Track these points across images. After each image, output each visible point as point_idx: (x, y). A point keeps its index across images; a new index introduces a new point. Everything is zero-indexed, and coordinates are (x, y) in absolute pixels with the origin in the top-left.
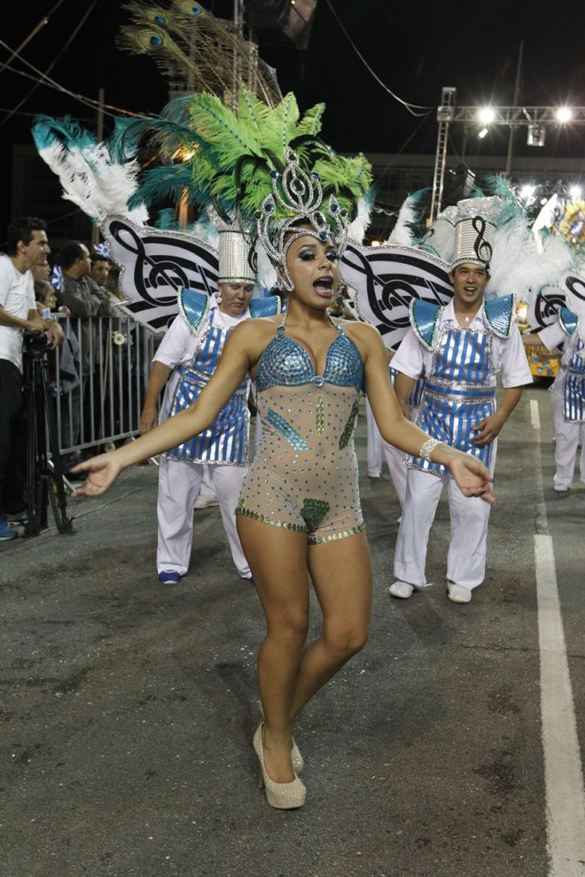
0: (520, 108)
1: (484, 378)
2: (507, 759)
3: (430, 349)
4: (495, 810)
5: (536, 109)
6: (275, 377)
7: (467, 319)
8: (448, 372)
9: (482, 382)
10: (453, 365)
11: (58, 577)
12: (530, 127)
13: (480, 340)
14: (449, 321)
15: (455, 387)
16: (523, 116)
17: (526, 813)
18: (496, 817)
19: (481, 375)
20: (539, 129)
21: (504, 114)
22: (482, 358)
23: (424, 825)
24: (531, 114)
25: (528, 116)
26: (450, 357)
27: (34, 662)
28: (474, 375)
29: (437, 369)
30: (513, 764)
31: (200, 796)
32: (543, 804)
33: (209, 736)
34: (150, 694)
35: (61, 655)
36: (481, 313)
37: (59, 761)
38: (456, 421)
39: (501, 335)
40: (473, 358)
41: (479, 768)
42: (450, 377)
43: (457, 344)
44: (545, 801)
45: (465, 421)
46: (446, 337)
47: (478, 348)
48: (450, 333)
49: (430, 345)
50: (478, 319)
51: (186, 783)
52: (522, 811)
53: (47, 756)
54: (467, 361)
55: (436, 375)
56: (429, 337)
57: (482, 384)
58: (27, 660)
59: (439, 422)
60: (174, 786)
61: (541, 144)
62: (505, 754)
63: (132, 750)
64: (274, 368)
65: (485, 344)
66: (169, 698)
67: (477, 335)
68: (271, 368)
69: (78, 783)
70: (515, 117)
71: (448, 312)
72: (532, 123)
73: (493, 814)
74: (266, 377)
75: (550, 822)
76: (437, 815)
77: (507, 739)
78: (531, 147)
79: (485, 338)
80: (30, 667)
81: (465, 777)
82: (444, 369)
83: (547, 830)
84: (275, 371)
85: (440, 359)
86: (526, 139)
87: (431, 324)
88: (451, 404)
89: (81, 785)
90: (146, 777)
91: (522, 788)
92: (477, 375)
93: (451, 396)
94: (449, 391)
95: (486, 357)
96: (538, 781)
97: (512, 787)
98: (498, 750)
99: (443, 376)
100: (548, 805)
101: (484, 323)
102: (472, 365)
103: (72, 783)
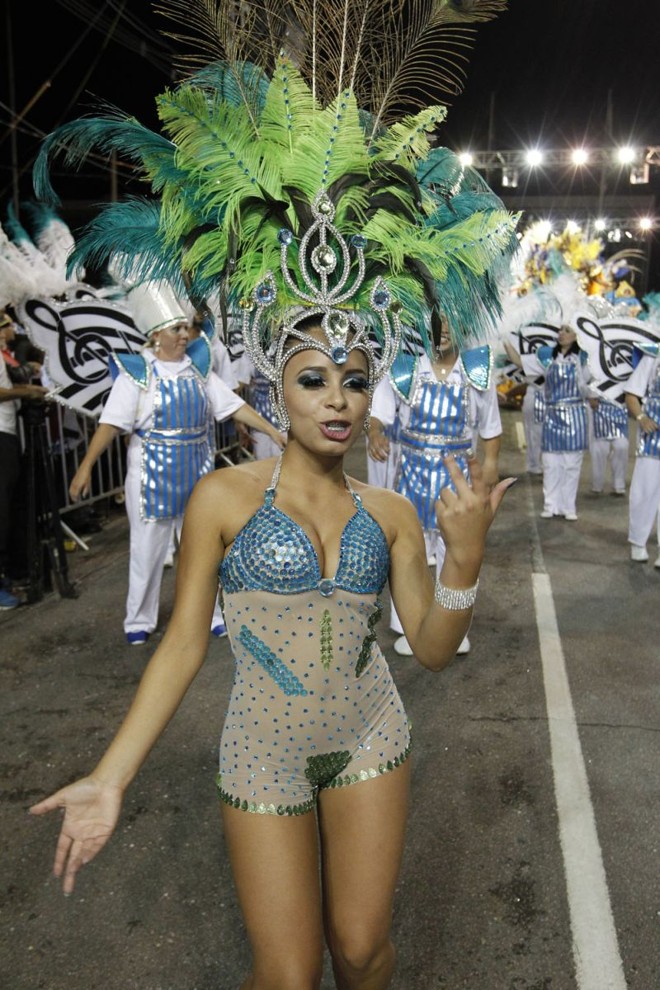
0: (494, 153)
1: (461, 431)
2: (525, 870)
3: (407, 402)
4: (519, 949)
5: (509, 153)
6: (258, 578)
7: (444, 371)
8: (425, 426)
9: (458, 434)
10: (430, 418)
11: (57, 653)
12: (505, 170)
13: (456, 393)
14: (426, 373)
15: (432, 439)
16: (497, 160)
17: (551, 952)
18: (518, 960)
19: (458, 428)
20: (512, 171)
21: (480, 158)
22: (458, 411)
23: (440, 980)
24: (505, 157)
25: (502, 160)
26: (426, 409)
27: (20, 768)
28: (451, 429)
29: (413, 423)
30: (533, 877)
31: (188, 954)
32: (568, 938)
33: (202, 862)
34: (140, 805)
35: (50, 757)
36: (459, 364)
37: (32, 911)
38: (434, 475)
39: (480, 388)
40: (449, 411)
41: (496, 886)
42: (427, 431)
43: (433, 397)
44: (570, 932)
45: (443, 475)
46: (422, 390)
47: (454, 401)
48: (425, 386)
49: (407, 398)
50: (456, 372)
51: (173, 935)
52: (547, 949)
53: (20, 905)
54: (444, 415)
55: (412, 429)
56: (406, 389)
57: (459, 437)
58: (12, 766)
59: (417, 476)
60: (158, 941)
61: (514, 185)
62: (523, 864)
63: (116, 888)
64: (257, 564)
65: (461, 397)
66: (161, 810)
67: (452, 388)
68: (252, 562)
69: (50, 943)
70: (490, 161)
71: (424, 364)
72: (506, 166)
73: (515, 956)
74: (242, 574)
75: (579, 965)
76: (454, 964)
77: (524, 842)
78: (506, 188)
79: (461, 390)
80: (15, 775)
81: (482, 901)
82: (421, 423)
83: (576, 977)
84: (257, 569)
85: (417, 413)
86: (501, 180)
87: (407, 376)
88: (428, 458)
89: (54, 948)
90: (128, 928)
91: (543, 913)
92: (454, 429)
93: (427, 449)
94: (426, 445)
95: (462, 409)
96: (562, 902)
97: (533, 913)
98: (514, 859)
99: (420, 430)
100: (575, 938)
101: (462, 376)
102: (448, 419)
103: (43, 946)
